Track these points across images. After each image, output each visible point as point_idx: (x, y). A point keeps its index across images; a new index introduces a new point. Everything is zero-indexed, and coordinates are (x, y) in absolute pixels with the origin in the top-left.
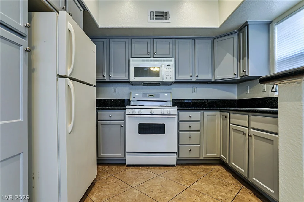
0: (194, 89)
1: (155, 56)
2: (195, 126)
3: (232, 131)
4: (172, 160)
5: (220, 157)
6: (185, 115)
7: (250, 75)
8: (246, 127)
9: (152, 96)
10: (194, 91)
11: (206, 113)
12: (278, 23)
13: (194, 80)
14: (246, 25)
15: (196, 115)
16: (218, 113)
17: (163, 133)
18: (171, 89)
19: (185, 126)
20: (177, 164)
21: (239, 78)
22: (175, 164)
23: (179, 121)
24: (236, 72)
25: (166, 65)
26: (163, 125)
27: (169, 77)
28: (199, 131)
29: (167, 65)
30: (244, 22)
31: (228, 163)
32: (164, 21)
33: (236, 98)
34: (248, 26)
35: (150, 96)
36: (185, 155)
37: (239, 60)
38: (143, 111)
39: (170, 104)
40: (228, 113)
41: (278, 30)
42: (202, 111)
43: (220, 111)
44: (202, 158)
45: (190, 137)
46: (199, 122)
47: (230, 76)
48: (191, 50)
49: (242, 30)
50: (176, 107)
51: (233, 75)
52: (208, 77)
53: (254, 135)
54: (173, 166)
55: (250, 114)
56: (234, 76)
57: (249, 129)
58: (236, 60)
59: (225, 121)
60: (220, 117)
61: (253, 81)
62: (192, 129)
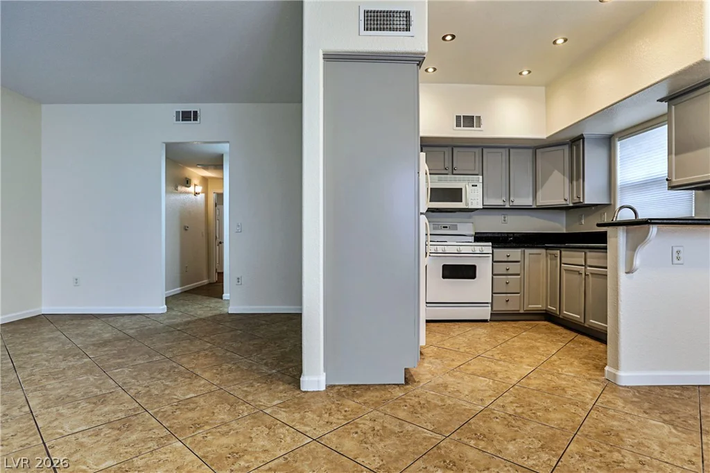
0: (505, 218)
1: (455, 172)
2: (514, 268)
3: (564, 273)
4: (485, 313)
5: (546, 310)
6: (502, 253)
7: (586, 202)
8: (582, 266)
9: (447, 227)
10: (505, 220)
11: (528, 251)
12: (621, 138)
13: (508, 206)
14: (581, 138)
15: (515, 253)
16: (543, 251)
17: (473, 276)
18: (470, 217)
19: (501, 268)
20: (490, 320)
21: (571, 205)
22: (489, 318)
23: (493, 261)
24: (567, 196)
25: (471, 185)
26: (474, 267)
27: (474, 202)
28: (518, 275)
29: (473, 186)
30: (579, 134)
31: (558, 313)
32: (475, 128)
33: (565, 231)
34: (583, 139)
35: (444, 227)
36: (501, 307)
37: (571, 181)
38: (448, 249)
39: (472, 239)
40: (559, 251)
41: (621, 147)
42: (523, 249)
43: (547, 248)
44: (522, 311)
45: (507, 283)
46: (519, 263)
47: (559, 201)
48: (504, 164)
49: (577, 143)
50: (490, 244)
51: (563, 200)
52: (528, 201)
53: (592, 274)
54: (486, 321)
55: (587, 250)
56: (564, 203)
57: (585, 268)
58: (567, 181)
59: (554, 262)
60: (547, 256)
61: (588, 208)
62: (510, 272)
